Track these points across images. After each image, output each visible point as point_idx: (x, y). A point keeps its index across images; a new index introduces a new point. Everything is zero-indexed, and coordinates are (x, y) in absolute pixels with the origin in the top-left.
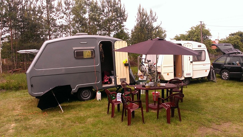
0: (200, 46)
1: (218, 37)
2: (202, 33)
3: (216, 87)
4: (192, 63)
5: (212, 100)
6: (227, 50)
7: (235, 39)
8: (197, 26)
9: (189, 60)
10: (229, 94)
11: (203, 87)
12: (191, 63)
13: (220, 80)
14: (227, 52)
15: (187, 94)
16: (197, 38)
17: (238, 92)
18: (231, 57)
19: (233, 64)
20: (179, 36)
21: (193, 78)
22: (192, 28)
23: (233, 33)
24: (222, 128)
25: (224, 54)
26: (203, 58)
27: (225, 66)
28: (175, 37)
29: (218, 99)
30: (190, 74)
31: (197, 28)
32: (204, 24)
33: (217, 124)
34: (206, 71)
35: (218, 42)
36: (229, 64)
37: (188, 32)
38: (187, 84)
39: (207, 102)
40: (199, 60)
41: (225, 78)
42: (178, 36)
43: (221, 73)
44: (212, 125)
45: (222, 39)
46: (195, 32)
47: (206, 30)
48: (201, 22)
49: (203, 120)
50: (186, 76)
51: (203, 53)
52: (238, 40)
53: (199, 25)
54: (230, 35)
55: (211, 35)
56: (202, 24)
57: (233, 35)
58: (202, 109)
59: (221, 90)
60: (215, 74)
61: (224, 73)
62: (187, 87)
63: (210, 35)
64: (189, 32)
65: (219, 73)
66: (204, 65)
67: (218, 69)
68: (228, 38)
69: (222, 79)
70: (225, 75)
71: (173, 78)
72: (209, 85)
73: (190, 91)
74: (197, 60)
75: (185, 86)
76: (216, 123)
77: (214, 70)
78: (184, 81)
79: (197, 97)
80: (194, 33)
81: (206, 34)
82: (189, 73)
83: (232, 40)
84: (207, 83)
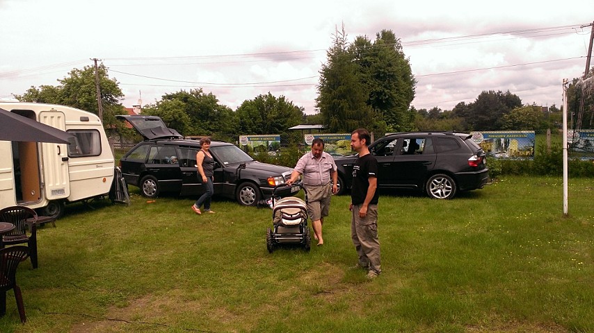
0: (86, 119)
1: (140, 100)
2: (101, 89)
3: (129, 217)
4: (66, 163)
5: (115, 250)
6: (151, 130)
7: (174, 108)
8: (87, 68)
9: (59, 154)
10: (155, 229)
11: (97, 219)
12: (62, 162)
13: (140, 198)
14: (151, 136)
15: (53, 245)
16: (87, 99)
17: (174, 223)
18: (160, 145)
19: (165, 162)
20: (40, 90)
21: (70, 200)
22: (73, 72)
23: (169, 94)
24: (131, 311)
25: (146, 139)
26: (95, 150)
27: (147, 166)
28: (27, 92)
29: (129, 244)
30: (62, 191)
31: (86, 74)
32: (103, 67)
33: (119, 307)
34: (104, 180)
35: (139, 111)
36: (156, 161)
37: (64, 81)
38: (54, 217)
39: (102, 256)
40: (86, 153)
41: (150, 194)
42: (36, 89)
43: (140, 184)
44: (107, 312)
45: (147, 106)
46: (81, 84)
47: (109, 82)
48: (96, 61)
49: (87, 304)
50: (51, 197)
51: (95, 138)
52: (181, 111)
53: (91, 67)
54: (164, 97)
55: (121, 94)
56: (98, 65)
57: (169, 97)
58: (88, 276)
59: (138, 223)
60: (127, 186)
61: (147, 182)
62: (55, 226)
63: (119, 93)
64: (66, 81)
65: (135, 182)
66: (98, 165)
67: (133, 174)
68: (160, 103)
69: (144, 196)
70: (150, 187)
71: (14, 204)
72: (113, 213)
73: (62, 236)
74: (81, 153)
75: (51, 224)
76: (118, 304)
77: (123, 176)
78: (48, 210)
79: (78, 249)
80: (79, 87)
81: (111, 92)
82: (60, 188)
83: (169, 109)
84: (107, 208)
